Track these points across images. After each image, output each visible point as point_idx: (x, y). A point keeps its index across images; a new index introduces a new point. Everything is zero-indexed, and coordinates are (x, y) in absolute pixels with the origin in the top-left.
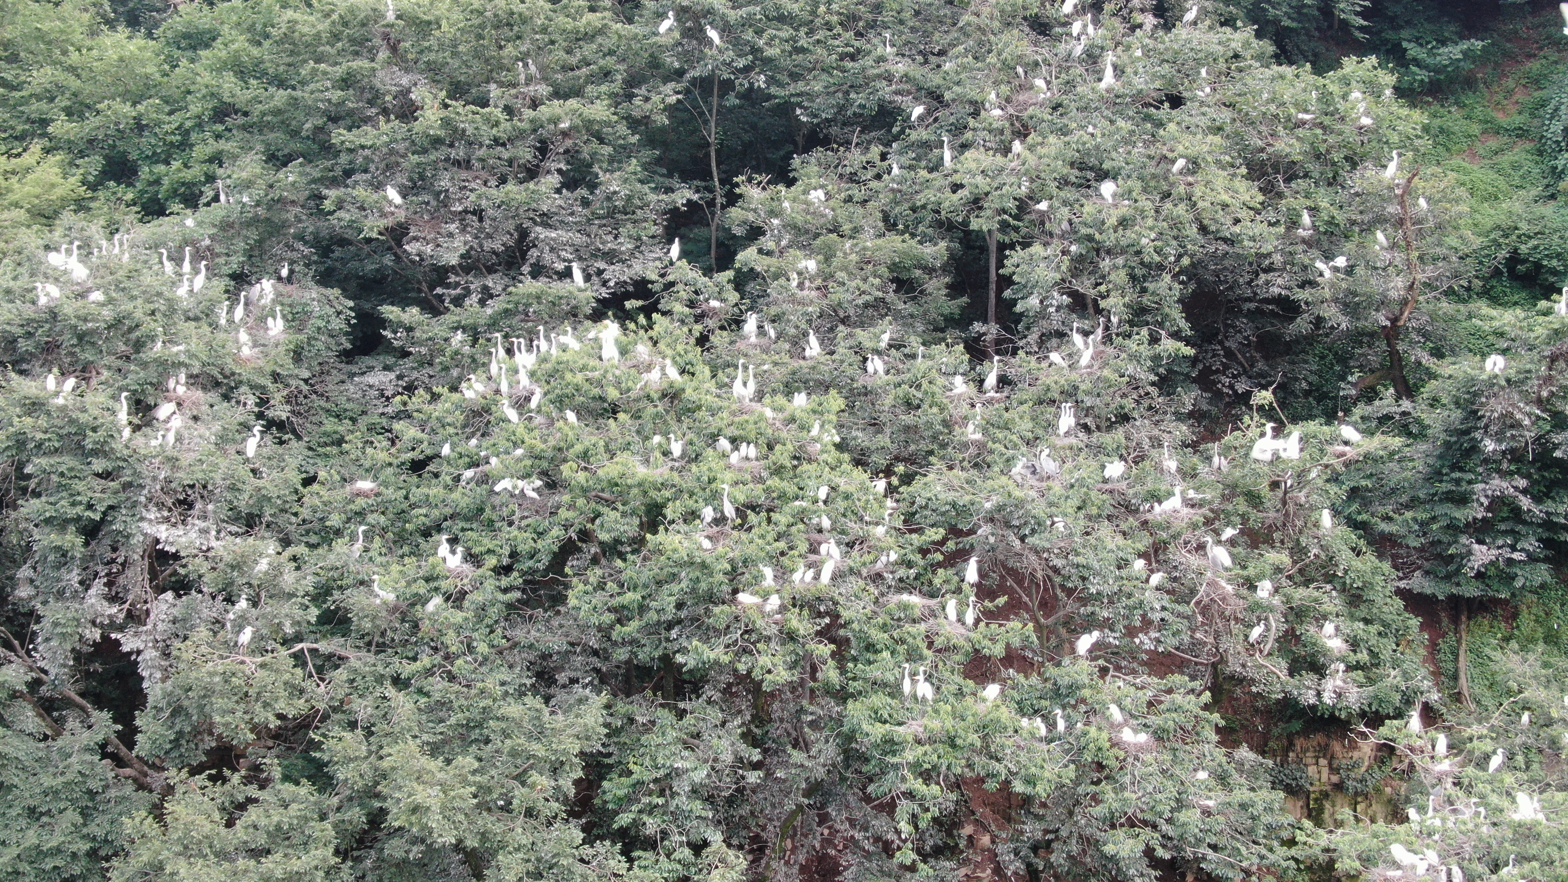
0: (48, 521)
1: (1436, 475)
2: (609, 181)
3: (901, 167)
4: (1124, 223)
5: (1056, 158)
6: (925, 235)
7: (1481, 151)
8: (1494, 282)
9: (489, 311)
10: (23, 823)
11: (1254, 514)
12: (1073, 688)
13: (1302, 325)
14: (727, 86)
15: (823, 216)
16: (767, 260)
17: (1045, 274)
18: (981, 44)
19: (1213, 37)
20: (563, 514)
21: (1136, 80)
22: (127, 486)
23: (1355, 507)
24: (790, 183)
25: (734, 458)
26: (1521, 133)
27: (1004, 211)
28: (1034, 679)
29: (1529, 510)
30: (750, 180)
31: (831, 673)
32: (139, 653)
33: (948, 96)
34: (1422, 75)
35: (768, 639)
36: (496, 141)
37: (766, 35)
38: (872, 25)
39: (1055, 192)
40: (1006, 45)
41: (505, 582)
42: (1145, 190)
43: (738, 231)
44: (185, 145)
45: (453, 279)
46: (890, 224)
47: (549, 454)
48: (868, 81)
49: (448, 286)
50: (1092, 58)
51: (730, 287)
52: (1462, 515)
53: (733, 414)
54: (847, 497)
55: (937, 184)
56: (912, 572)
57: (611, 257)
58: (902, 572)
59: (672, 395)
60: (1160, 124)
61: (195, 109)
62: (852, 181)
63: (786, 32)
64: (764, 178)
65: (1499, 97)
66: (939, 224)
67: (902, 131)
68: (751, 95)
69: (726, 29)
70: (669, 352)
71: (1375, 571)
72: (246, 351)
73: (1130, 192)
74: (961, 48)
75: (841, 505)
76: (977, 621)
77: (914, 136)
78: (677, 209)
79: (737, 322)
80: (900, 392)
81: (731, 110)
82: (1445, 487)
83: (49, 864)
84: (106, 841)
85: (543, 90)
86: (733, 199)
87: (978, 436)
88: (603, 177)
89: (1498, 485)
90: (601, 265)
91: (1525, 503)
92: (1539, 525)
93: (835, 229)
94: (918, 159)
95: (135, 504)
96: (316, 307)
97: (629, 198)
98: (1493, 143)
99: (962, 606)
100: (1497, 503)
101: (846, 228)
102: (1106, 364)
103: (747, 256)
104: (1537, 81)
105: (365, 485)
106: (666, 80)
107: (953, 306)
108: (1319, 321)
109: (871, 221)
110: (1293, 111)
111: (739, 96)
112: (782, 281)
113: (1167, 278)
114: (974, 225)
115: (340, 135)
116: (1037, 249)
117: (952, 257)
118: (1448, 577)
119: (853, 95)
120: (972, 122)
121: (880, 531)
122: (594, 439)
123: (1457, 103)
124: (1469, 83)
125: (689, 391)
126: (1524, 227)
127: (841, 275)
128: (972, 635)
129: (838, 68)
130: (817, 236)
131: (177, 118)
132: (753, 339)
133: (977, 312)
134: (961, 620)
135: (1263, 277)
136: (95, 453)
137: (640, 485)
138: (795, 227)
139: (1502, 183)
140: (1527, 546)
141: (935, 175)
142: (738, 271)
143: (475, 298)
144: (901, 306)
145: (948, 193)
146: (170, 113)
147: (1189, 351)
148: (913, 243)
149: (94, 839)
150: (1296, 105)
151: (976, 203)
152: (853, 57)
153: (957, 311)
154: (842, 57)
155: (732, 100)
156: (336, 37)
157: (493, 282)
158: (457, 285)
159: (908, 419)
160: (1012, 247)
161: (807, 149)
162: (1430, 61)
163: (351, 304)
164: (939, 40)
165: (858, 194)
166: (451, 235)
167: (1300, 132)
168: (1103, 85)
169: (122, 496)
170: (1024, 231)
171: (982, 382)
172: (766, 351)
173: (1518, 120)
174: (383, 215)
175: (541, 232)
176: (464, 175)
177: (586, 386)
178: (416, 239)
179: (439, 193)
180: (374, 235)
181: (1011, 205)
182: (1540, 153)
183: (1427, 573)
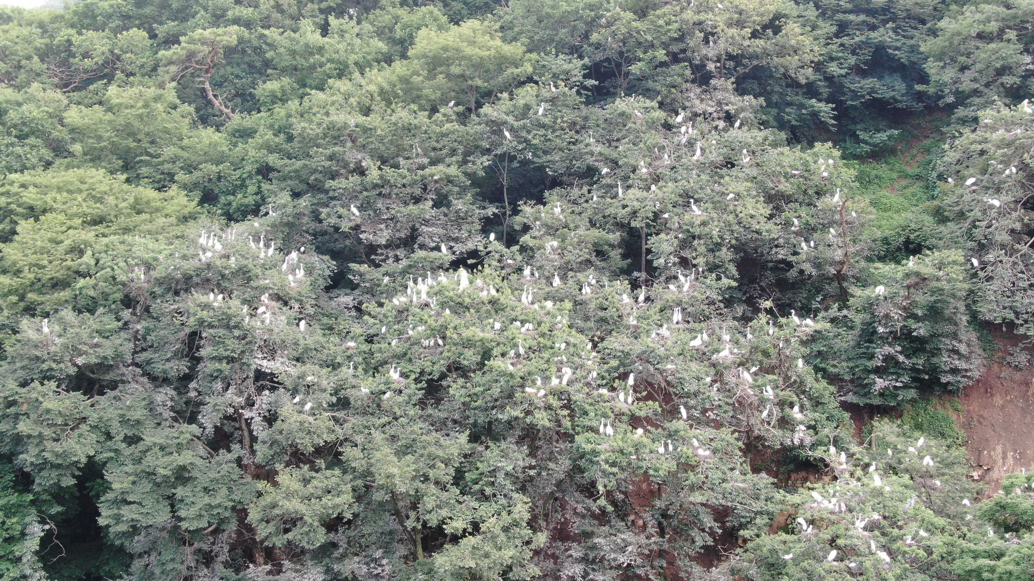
0: (213, 358)
1: (859, 345)
2: (457, 205)
3: (598, 197)
4: (704, 224)
5: (672, 193)
6: (609, 229)
7: (897, 187)
8: (898, 254)
9: (400, 266)
10: (202, 494)
11: (765, 361)
12: (676, 431)
13: (793, 274)
14: (512, 158)
15: (561, 220)
16: (534, 241)
17: (666, 248)
18: (637, 137)
19: (748, 135)
20: (446, 354)
21: (710, 156)
22: (251, 342)
23: (818, 360)
24: (544, 204)
25: (523, 330)
26: (918, 177)
27: (647, 218)
28: (660, 430)
29: (903, 362)
30: (525, 203)
31: (567, 423)
32: (252, 418)
33: (620, 163)
34: (867, 148)
35: (540, 409)
36: (404, 186)
37: (532, 134)
38: (583, 127)
39: (671, 209)
40: (649, 138)
41: (419, 386)
42: (714, 208)
43: (517, 228)
44: (243, 186)
45: (380, 251)
46: (593, 224)
47: (438, 328)
48: (582, 155)
49: (376, 255)
50: (691, 144)
51: (518, 253)
52: (871, 364)
53: (522, 309)
54: (575, 346)
55: (615, 205)
56: (604, 382)
57: (456, 240)
58: (599, 382)
59: (493, 302)
60: (722, 177)
61: (248, 168)
62: (574, 203)
63: (542, 132)
64: (533, 202)
65: (908, 159)
66: (617, 224)
67: (598, 180)
68: (525, 163)
69: (512, 130)
70: (491, 282)
71: (825, 389)
72: (293, 284)
73: (707, 209)
74: (627, 140)
75: (572, 349)
76: (634, 402)
77: (604, 181)
78: (488, 217)
79: (519, 270)
80: (598, 302)
81: (513, 169)
82: (862, 350)
83: (215, 512)
84: (240, 502)
85: (426, 161)
86: (516, 212)
87: (635, 322)
88: (455, 202)
89: (887, 349)
90: (452, 244)
91: (901, 358)
92: (910, 370)
93: (566, 226)
94: (606, 193)
95: (252, 351)
96: (318, 265)
97: (467, 212)
98: (904, 183)
99: (626, 394)
100: (888, 358)
101: (572, 226)
102: (695, 290)
103: (526, 239)
104: (929, 150)
105: (352, 344)
106: (483, 154)
107: (624, 264)
108: (802, 272)
109: (584, 222)
110: (788, 170)
111: (519, 162)
112: (542, 250)
113: (724, 249)
114: (633, 224)
115: (330, 184)
116: (663, 236)
117: (623, 240)
118: (865, 395)
119: (574, 162)
120: (632, 175)
121: (590, 363)
122: (459, 321)
123: (886, 162)
124: (893, 152)
125: (502, 299)
126: (913, 226)
127: (570, 248)
128: (631, 408)
129: (567, 149)
130: (557, 230)
131: (238, 172)
132: (528, 278)
133: (636, 266)
134: (626, 401)
135: (774, 250)
136: (235, 327)
137: (481, 340)
138: (547, 225)
139: (906, 203)
140: (903, 380)
141: (614, 200)
142: (521, 246)
143: (390, 261)
144: (598, 263)
145: (620, 209)
146: (235, 170)
147: (735, 284)
148: (604, 233)
149: (234, 501)
150: (791, 166)
151: (634, 213)
152: (574, 144)
153: (626, 266)
154: (570, 143)
155: (515, 164)
156: (325, 135)
157: (400, 253)
158: (382, 254)
159: (601, 314)
160: (651, 235)
161: (551, 187)
162: (871, 141)
163: (335, 263)
164: (616, 135)
165: (577, 209)
166: (381, 230)
167: (792, 180)
168: (695, 158)
169: (247, 346)
170: (657, 227)
171: (637, 298)
172: (535, 282)
173: (917, 171)
174: (350, 220)
175: (425, 229)
176: (388, 202)
177: (455, 297)
178: (365, 232)
179: (376, 210)
180: (347, 230)
181: (650, 215)
182: (927, 188)
183: (855, 393)
